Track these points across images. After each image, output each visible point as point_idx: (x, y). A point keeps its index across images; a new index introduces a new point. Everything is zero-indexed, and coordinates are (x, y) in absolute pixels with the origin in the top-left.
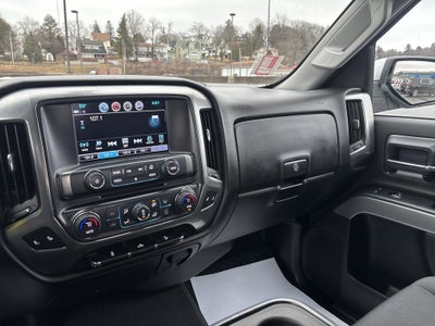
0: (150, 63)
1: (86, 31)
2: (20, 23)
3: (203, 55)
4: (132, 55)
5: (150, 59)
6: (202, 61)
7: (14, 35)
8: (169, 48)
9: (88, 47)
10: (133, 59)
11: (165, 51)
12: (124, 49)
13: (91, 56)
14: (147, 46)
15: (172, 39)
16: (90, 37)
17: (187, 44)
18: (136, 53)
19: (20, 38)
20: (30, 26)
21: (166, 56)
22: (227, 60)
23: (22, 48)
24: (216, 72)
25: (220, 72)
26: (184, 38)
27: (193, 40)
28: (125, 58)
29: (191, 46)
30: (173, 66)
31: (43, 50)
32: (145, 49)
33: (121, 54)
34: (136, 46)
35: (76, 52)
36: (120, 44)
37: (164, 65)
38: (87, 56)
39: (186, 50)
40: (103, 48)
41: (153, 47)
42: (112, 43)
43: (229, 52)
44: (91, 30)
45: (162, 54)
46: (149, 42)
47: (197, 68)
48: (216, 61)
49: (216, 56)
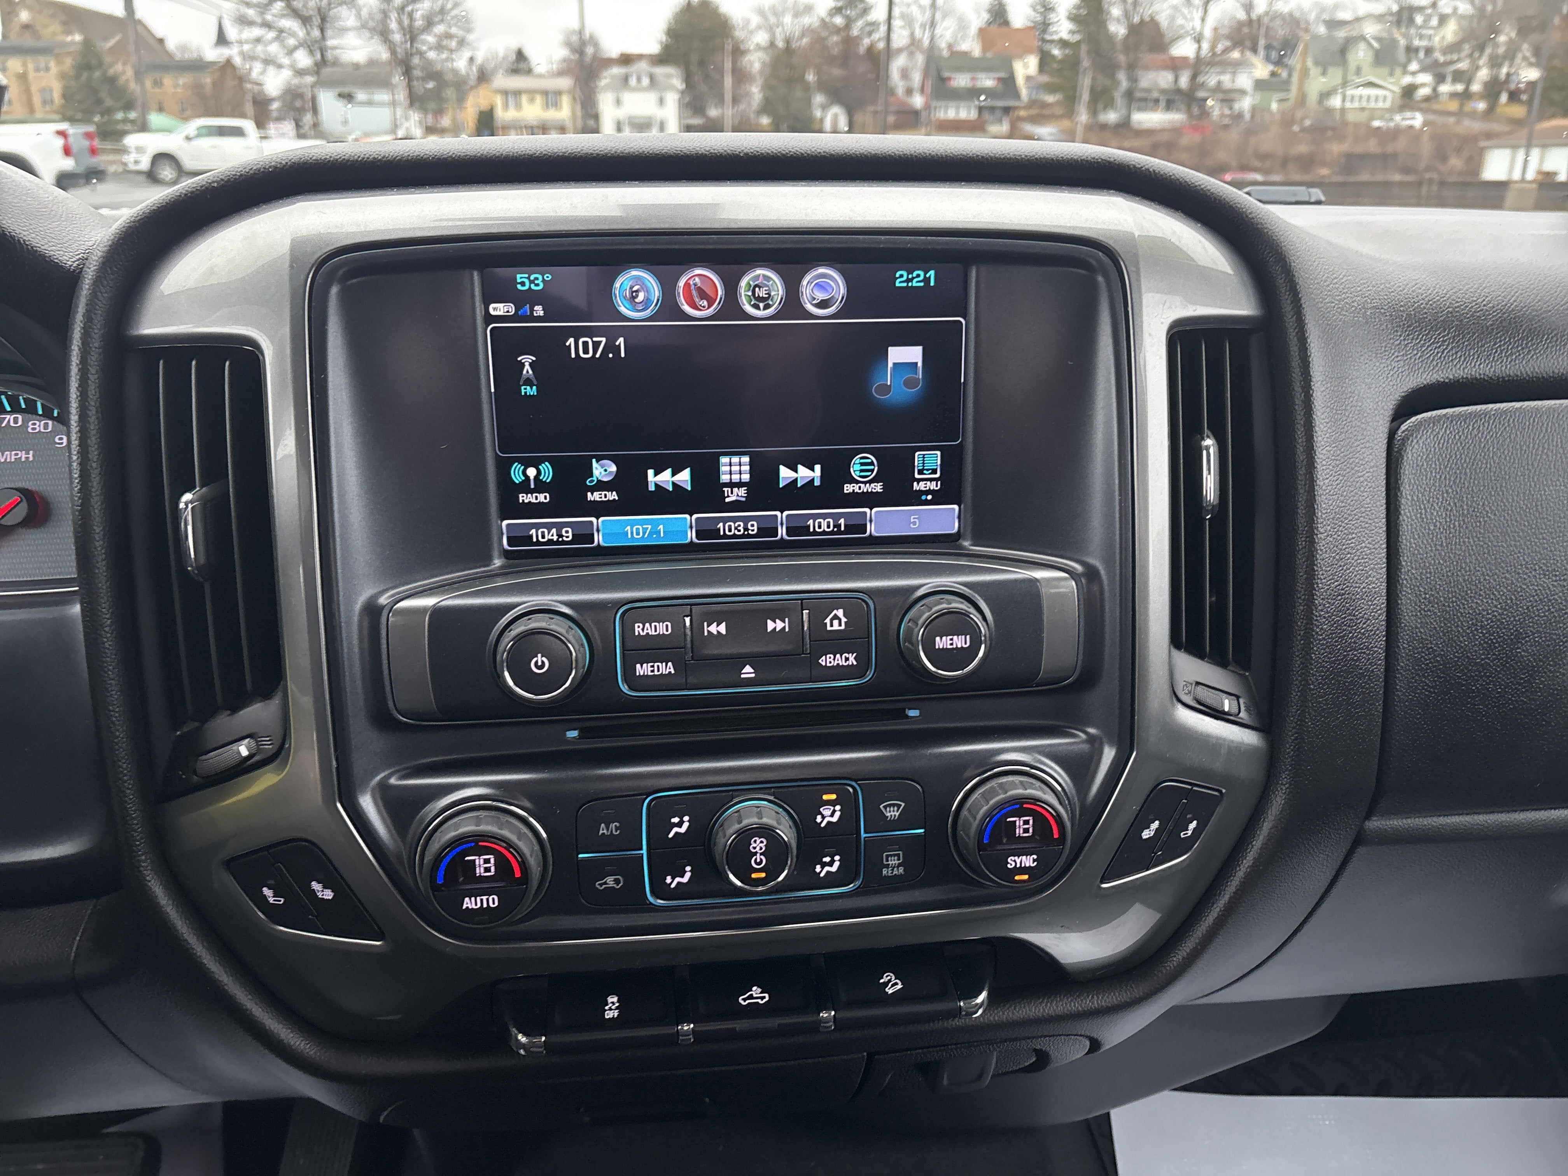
0: (1176, 131)
1: (962, 25)
2: (761, 12)
3: (1409, 91)
4: (1109, 104)
5: (1176, 117)
6: (1400, 120)
7: (738, 52)
8: (1261, 70)
9: (961, 81)
10: (1111, 117)
11: (1244, 81)
12: (1086, 82)
13: (966, 112)
14: (1176, 65)
15: (1281, 32)
16: (971, 46)
17: (1344, 50)
18: (1129, 95)
19: (755, 62)
20: (788, 19)
21: (1245, 104)
22: (1518, 111)
23: (756, 92)
24: (1456, 162)
25: (1476, 162)
26: (1333, 24)
27: (1371, 29)
28: (1083, 117)
29: (1361, 55)
30: (1269, 142)
31: (819, 99)
32: (1165, 79)
33: (1071, 100)
34: (1131, 67)
35: (918, 101)
36: (1071, 65)
37: (1234, 136)
38: (952, 112)
39: (1335, 76)
40: (1009, 83)
41: (1198, 66)
42: (1045, 60)
43: (1531, 74)
44: (977, 20)
45: (1228, 97)
46: (1185, 49)
47: (1372, 146)
48: (1460, 114)
49: (1466, 95)
